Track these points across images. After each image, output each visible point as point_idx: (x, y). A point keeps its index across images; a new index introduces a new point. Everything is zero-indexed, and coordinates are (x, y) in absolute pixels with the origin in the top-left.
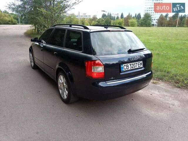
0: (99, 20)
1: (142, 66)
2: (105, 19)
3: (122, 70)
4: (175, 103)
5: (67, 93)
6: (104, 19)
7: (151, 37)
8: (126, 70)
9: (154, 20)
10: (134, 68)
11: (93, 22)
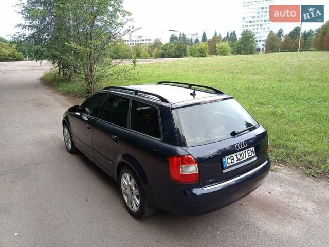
0: (165, 46)
1: (253, 155)
2: (175, 44)
3: (224, 165)
4: (308, 206)
5: (139, 202)
6: (173, 44)
7: (257, 77)
8: (231, 164)
9: (260, 41)
10: (242, 160)
11: (156, 50)
